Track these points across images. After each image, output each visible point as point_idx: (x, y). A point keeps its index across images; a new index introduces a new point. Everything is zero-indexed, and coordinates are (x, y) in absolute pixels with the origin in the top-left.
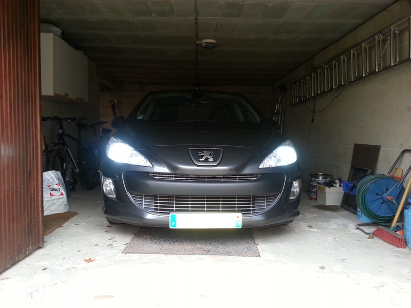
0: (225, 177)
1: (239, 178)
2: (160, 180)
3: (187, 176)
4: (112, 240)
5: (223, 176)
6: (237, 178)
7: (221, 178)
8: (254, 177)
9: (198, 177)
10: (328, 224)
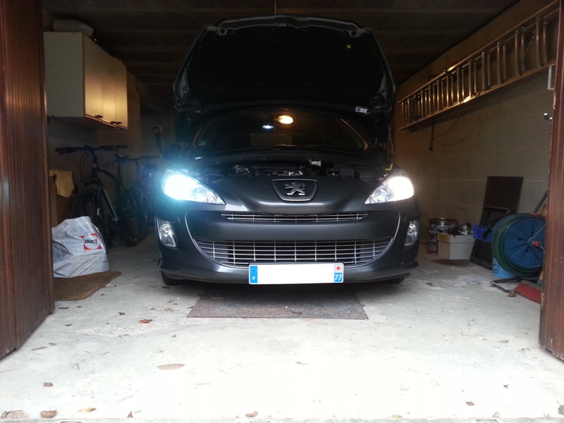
0: (321, 215)
1: (339, 217)
2: (235, 221)
3: (271, 215)
4: (172, 303)
5: (318, 214)
6: (336, 217)
7: (315, 217)
8: (359, 216)
9: (286, 216)
10: (455, 282)
